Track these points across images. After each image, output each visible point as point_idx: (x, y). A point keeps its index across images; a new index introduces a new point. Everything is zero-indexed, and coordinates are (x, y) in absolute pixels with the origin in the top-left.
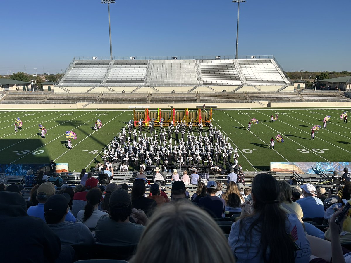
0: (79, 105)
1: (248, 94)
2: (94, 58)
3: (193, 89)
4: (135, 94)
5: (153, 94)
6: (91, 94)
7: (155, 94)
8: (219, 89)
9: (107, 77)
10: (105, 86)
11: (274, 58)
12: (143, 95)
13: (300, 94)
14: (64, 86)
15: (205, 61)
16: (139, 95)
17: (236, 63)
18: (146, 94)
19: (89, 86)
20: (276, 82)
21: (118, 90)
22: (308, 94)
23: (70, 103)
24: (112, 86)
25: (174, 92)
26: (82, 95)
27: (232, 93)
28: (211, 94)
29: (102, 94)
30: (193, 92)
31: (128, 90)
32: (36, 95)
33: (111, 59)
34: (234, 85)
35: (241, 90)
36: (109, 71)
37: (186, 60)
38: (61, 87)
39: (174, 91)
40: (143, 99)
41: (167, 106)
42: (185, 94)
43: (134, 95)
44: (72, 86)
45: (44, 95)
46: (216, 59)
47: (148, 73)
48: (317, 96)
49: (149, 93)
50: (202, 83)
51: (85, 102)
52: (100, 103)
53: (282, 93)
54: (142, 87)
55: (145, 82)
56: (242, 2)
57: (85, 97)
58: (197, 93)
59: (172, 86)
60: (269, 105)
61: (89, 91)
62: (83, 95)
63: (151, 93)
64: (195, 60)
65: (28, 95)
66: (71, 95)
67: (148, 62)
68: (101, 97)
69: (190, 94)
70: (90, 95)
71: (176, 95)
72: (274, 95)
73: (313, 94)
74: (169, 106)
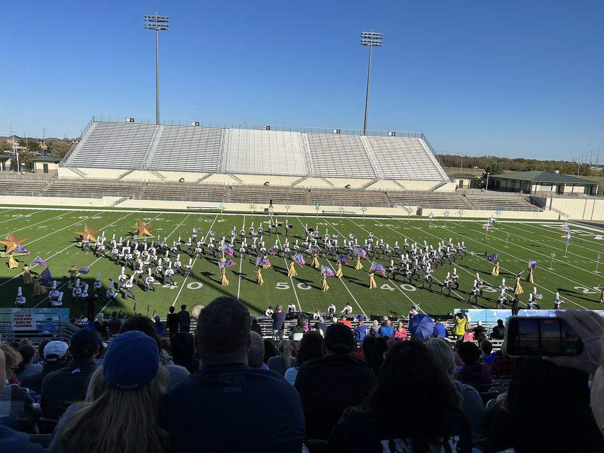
0: (107, 201)
1: (386, 193)
2: (128, 120)
3: (299, 182)
4: (204, 185)
5: (235, 186)
6: (128, 182)
7: (237, 186)
8: (340, 184)
9: (152, 155)
10: (150, 170)
11: (423, 137)
12: (217, 188)
13: (465, 196)
14: (77, 166)
15: (315, 136)
16: (210, 187)
17: (365, 142)
18: (222, 186)
19: (121, 169)
20: (429, 177)
21: (172, 177)
22: (478, 197)
23: (91, 197)
24: (162, 170)
25: (267, 184)
26: (110, 184)
27: (362, 190)
28: (329, 190)
29: (147, 184)
30: (300, 185)
31: (191, 178)
32: (26, 181)
33: (158, 123)
34: (364, 177)
35: (375, 187)
36: (156, 144)
37: (284, 132)
38: (71, 168)
39: (267, 182)
40: (218, 194)
41: (260, 208)
42: (287, 188)
43: (202, 187)
44: (91, 167)
45: (42, 181)
46: (333, 133)
47: (223, 150)
48: (491, 201)
49: (227, 184)
50: (314, 172)
51: (117, 196)
52: (145, 198)
53: (439, 193)
54: (215, 175)
55: (219, 165)
56: (376, 46)
57: (117, 187)
58: (306, 187)
59: (265, 175)
60: (419, 212)
61: (122, 176)
62: (113, 184)
63: (230, 184)
64: (299, 133)
65: (12, 180)
66: (91, 183)
67: (223, 132)
68: (144, 188)
69: (295, 189)
70: (125, 184)
71: (273, 190)
72: (426, 196)
73: (485, 197)
74: (262, 208)
